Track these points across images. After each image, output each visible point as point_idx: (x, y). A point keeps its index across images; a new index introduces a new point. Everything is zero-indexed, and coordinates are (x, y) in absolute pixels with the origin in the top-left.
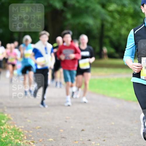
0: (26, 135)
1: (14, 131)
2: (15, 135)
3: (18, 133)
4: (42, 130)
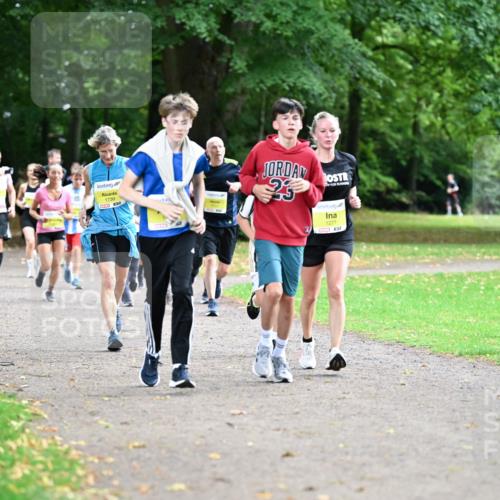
0: (93, 472)
2: (55, 471)
3: (66, 465)
4: (148, 455)
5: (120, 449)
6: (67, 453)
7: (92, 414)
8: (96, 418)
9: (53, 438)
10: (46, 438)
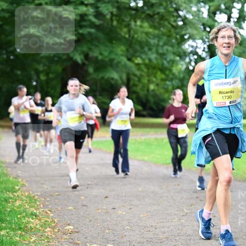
0: (42, 203)
1: (28, 199)
2: (30, 203)
3: (34, 201)
4: (60, 197)
5: (51, 195)
6: (34, 197)
7: (43, 184)
8: (44, 185)
9: (29, 192)
10: (27, 192)
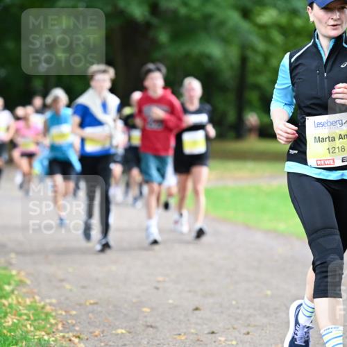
0: (62, 321)
1: (32, 312)
4: (99, 309)
5: (80, 305)
7: (62, 281)
8: (64, 284)
10: (29, 297)
